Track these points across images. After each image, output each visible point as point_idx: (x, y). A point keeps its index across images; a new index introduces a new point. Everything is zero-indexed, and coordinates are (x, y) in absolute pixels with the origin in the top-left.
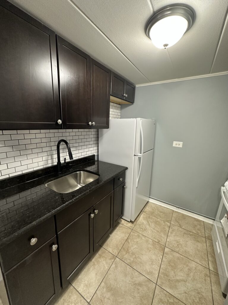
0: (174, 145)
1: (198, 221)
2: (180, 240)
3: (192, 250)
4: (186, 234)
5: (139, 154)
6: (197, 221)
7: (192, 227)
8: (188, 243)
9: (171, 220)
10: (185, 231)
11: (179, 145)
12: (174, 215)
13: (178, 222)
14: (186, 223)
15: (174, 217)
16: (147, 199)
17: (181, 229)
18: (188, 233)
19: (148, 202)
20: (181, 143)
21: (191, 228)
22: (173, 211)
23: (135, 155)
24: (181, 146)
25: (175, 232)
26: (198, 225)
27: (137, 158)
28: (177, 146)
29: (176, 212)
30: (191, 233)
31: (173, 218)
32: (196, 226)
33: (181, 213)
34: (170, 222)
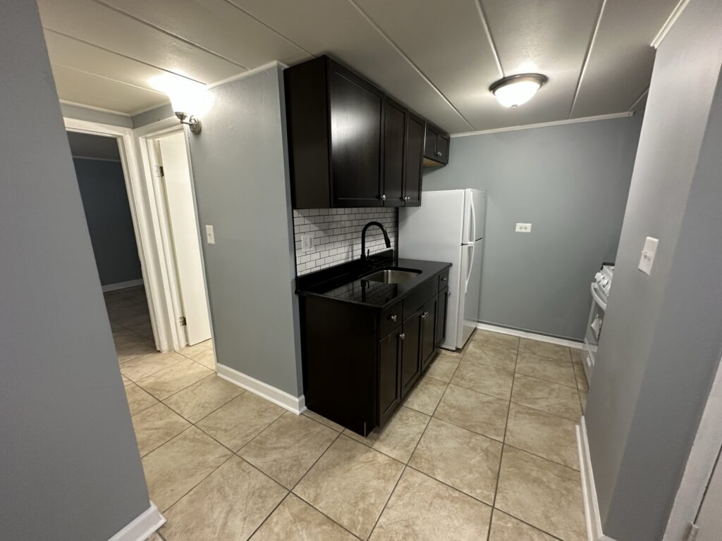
0: (518, 230)
5: (469, 243)
11: (526, 228)
16: (473, 325)
19: (476, 329)
20: (529, 225)
23: (462, 244)
24: (529, 230)
27: (466, 248)
28: (523, 230)
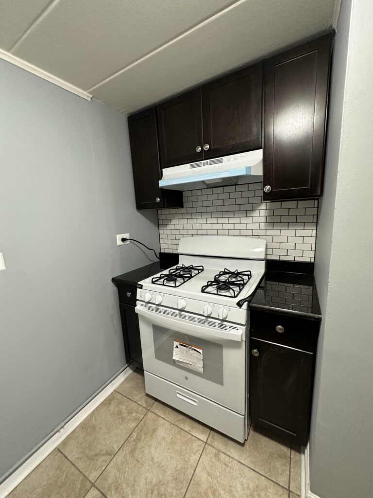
1: (111, 400)
2: (146, 479)
3: (172, 458)
4: (135, 449)
6: (110, 404)
7: (120, 424)
8: (156, 460)
9: (81, 477)
10: (127, 449)
12: (73, 453)
13: (96, 455)
14: (108, 433)
15: (78, 458)
17: (119, 458)
18: (134, 443)
21: (122, 427)
22: (58, 450)
25: (124, 486)
26: (120, 407)
29: (64, 443)
30: (135, 435)
31: (80, 465)
32: (120, 413)
33: (75, 430)
34: (88, 484)
